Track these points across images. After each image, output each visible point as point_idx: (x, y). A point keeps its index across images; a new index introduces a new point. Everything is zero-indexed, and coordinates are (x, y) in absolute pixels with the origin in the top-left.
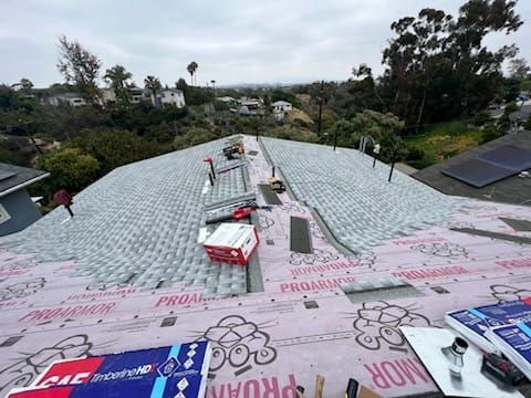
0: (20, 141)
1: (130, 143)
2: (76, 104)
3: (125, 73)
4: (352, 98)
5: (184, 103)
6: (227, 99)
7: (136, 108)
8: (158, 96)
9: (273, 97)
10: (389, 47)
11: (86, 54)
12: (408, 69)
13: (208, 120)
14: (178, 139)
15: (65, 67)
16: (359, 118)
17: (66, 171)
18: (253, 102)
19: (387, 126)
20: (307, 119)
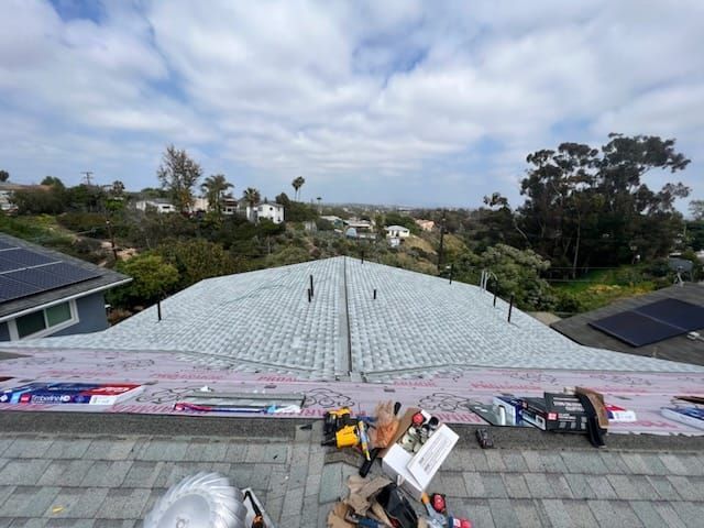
0: (92, 244)
1: (217, 256)
2: (162, 210)
3: (224, 183)
4: (485, 229)
5: (282, 219)
6: (333, 218)
7: (228, 220)
8: (255, 209)
9: (387, 220)
10: (528, 178)
11: (190, 163)
12: (553, 202)
13: (306, 239)
14: (270, 257)
15: (165, 174)
16: (491, 252)
17: (142, 279)
18: (364, 224)
19: (525, 265)
20: (428, 249)
